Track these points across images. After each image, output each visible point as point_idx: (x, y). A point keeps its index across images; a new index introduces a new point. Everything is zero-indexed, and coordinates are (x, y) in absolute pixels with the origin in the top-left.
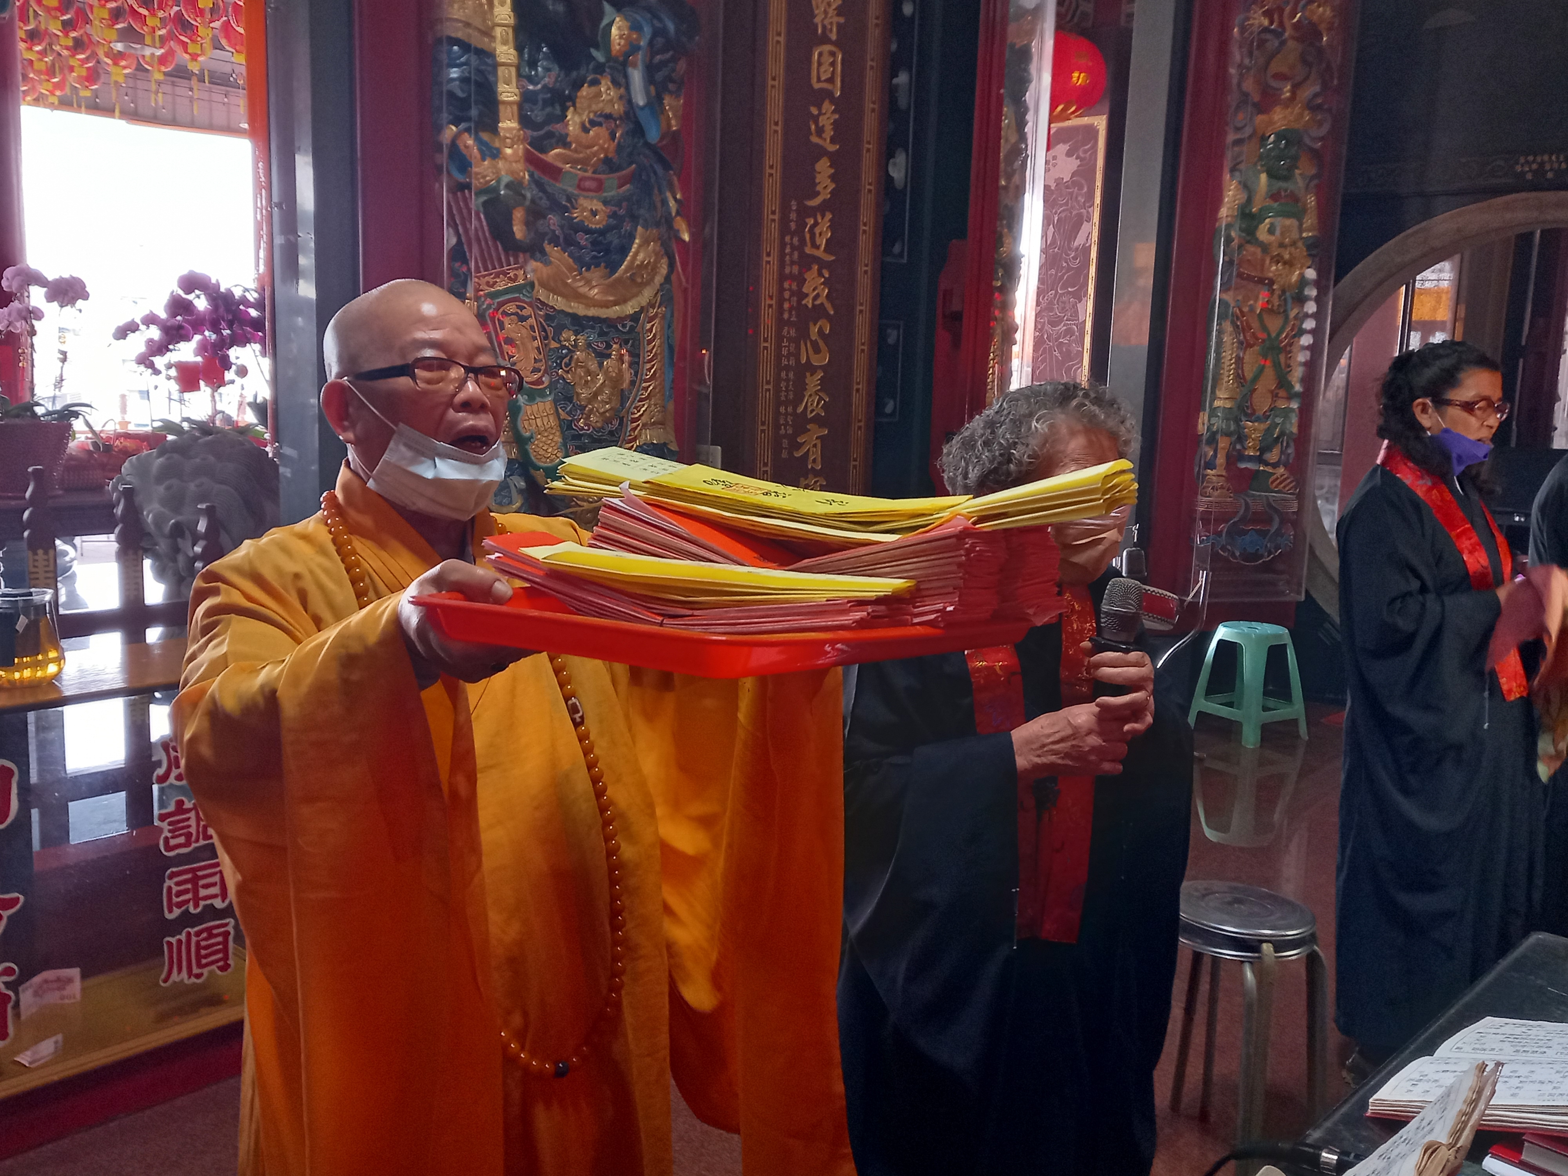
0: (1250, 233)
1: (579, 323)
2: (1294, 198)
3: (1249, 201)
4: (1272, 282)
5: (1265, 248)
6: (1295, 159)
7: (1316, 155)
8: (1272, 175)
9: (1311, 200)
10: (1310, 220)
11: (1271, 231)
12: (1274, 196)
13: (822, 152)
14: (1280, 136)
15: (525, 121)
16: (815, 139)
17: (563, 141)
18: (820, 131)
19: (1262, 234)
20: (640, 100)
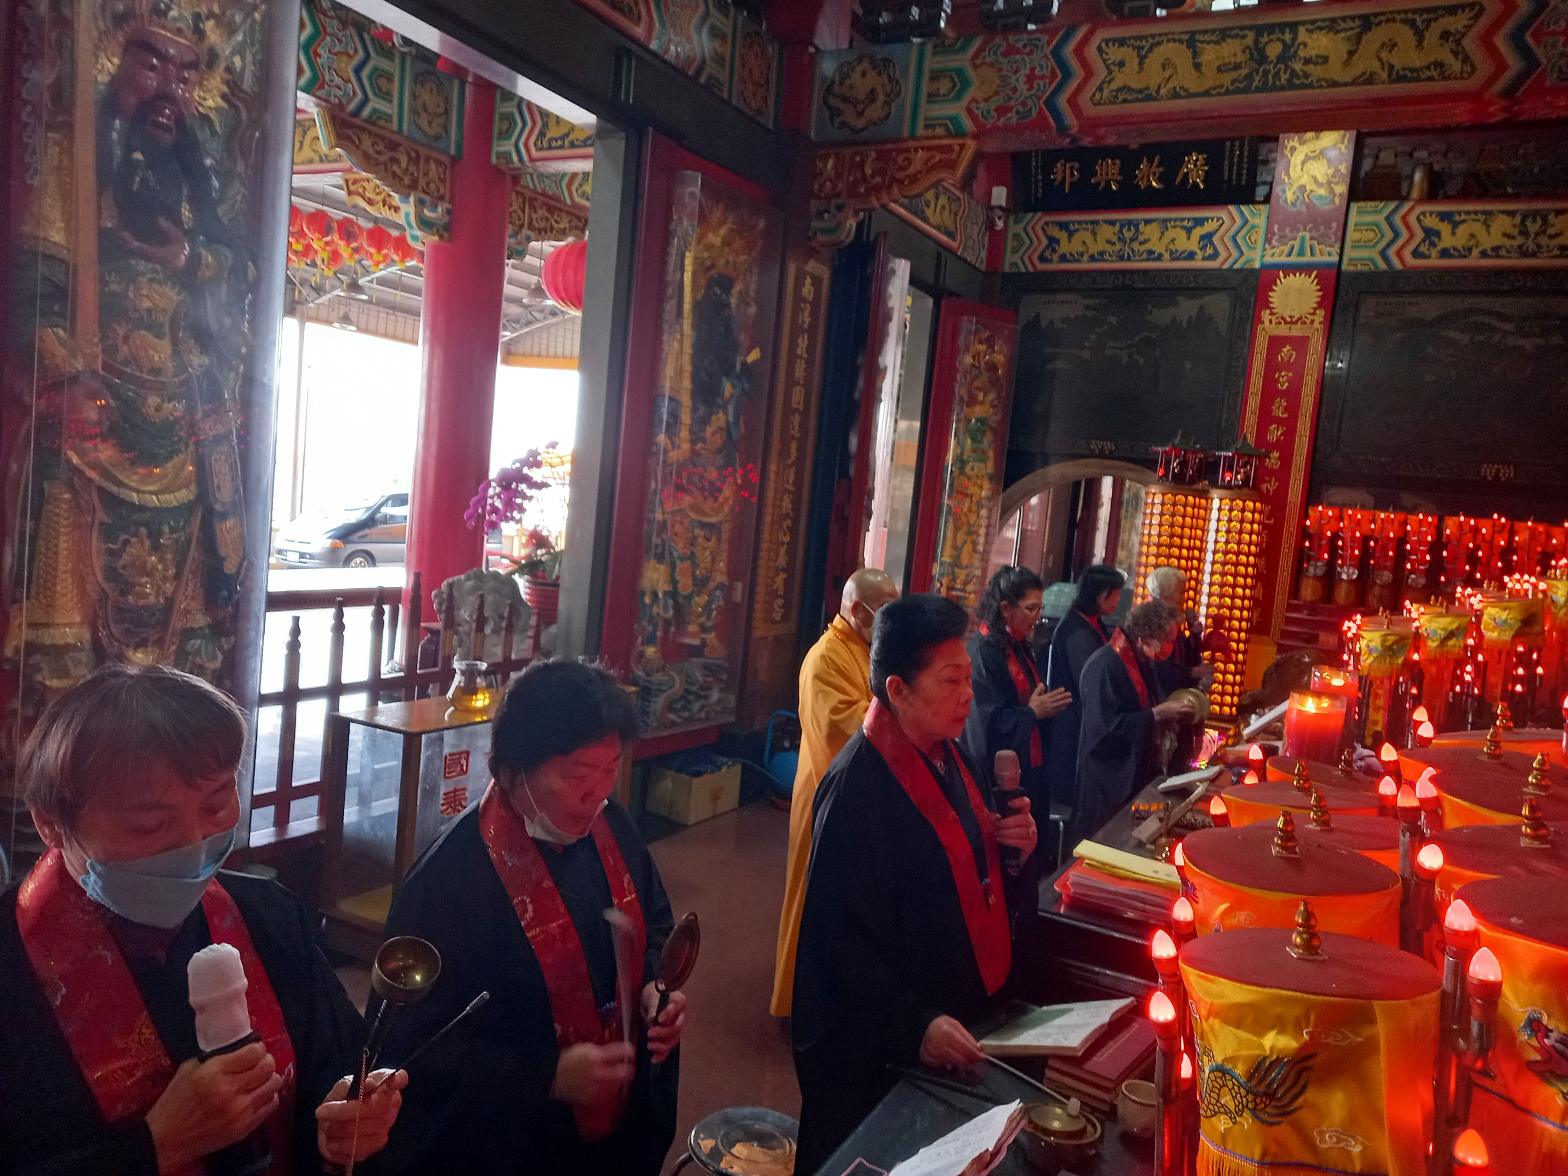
0: (962, 469)
1: (702, 525)
2: (983, 452)
3: (962, 453)
4: (971, 497)
5: (969, 478)
6: (984, 433)
7: (994, 431)
8: (974, 440)
9: (991, 454)
10: (990, 464)
11: (972, 469)
12: (974, 451)
13: (793, 437)
14: (977, 421)
15: (691, 432)
16: (791, 432)
17: (704, 441)
18: (794, 428)
19: (968, 470)
20: (731, 419)
